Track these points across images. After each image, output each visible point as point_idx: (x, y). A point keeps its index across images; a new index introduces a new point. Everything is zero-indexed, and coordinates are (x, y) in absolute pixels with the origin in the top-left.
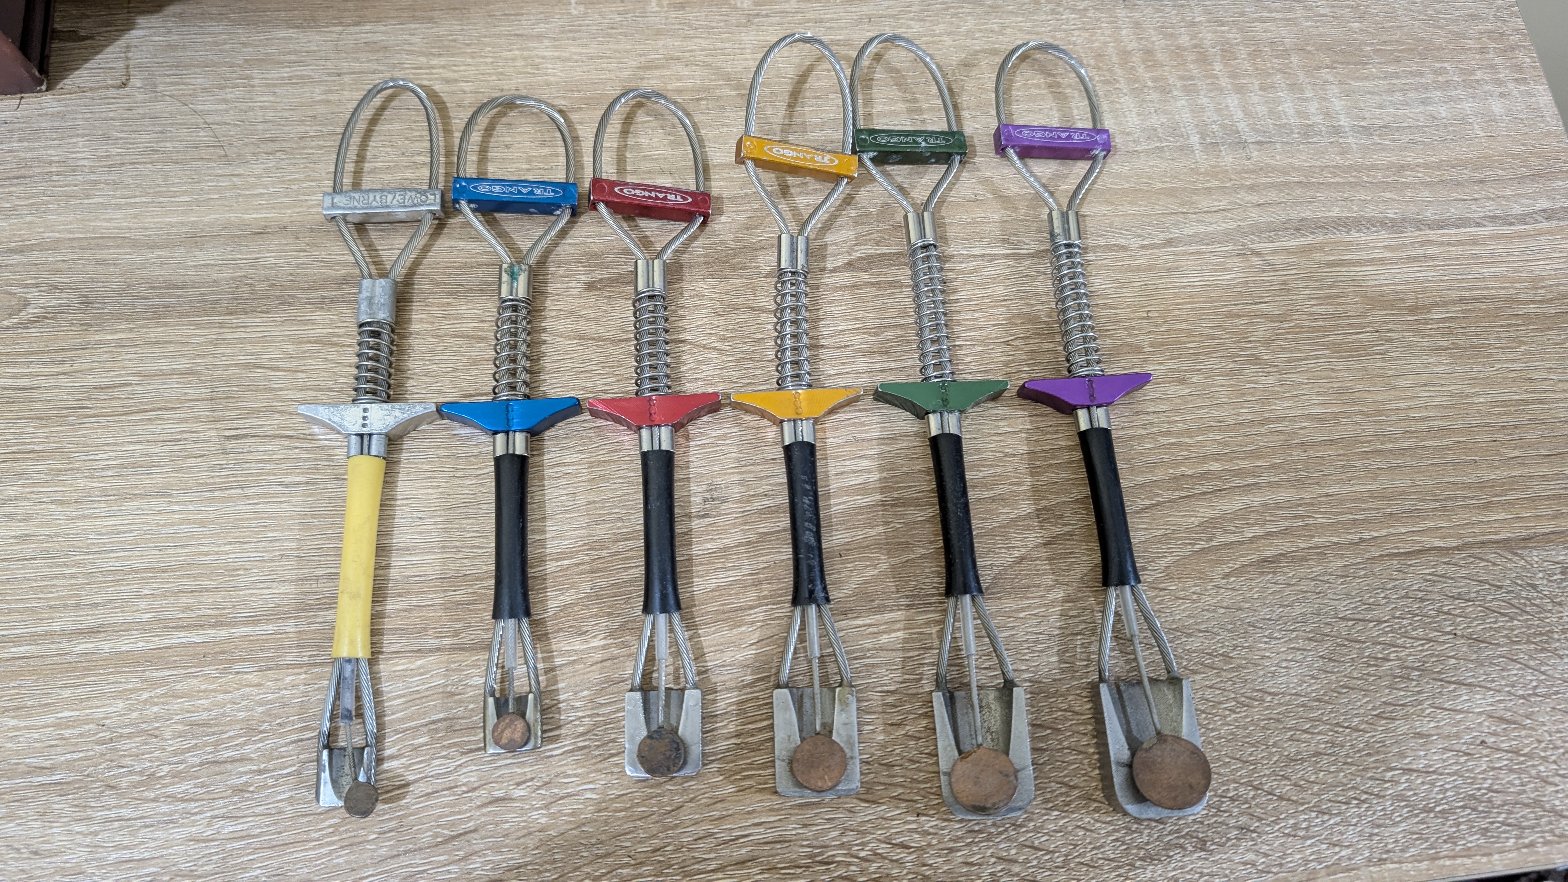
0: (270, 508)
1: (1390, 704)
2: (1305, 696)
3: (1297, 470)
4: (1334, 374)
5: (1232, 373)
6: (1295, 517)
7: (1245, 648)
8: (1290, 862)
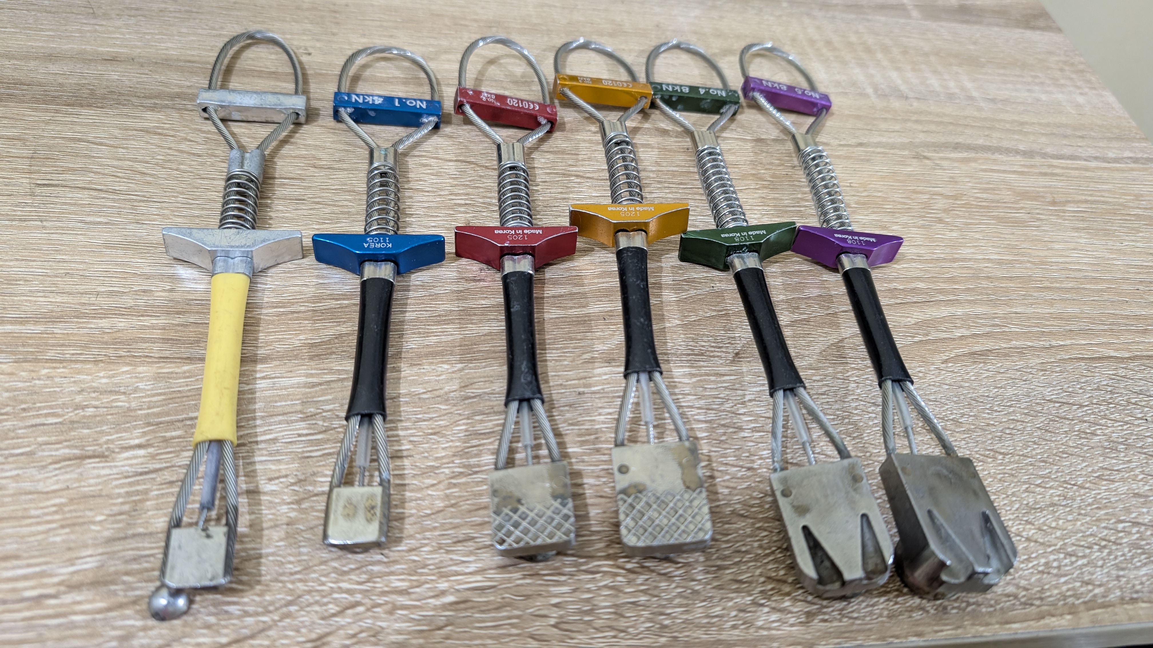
0: (65, 238)
1: (1106, 469)
2: (1031, 457)
3: (988, 294)
4: (1002, 236)
5: (923, 227)
6: (993, 325)
7: (971, 416)
8: (1050, 596)
